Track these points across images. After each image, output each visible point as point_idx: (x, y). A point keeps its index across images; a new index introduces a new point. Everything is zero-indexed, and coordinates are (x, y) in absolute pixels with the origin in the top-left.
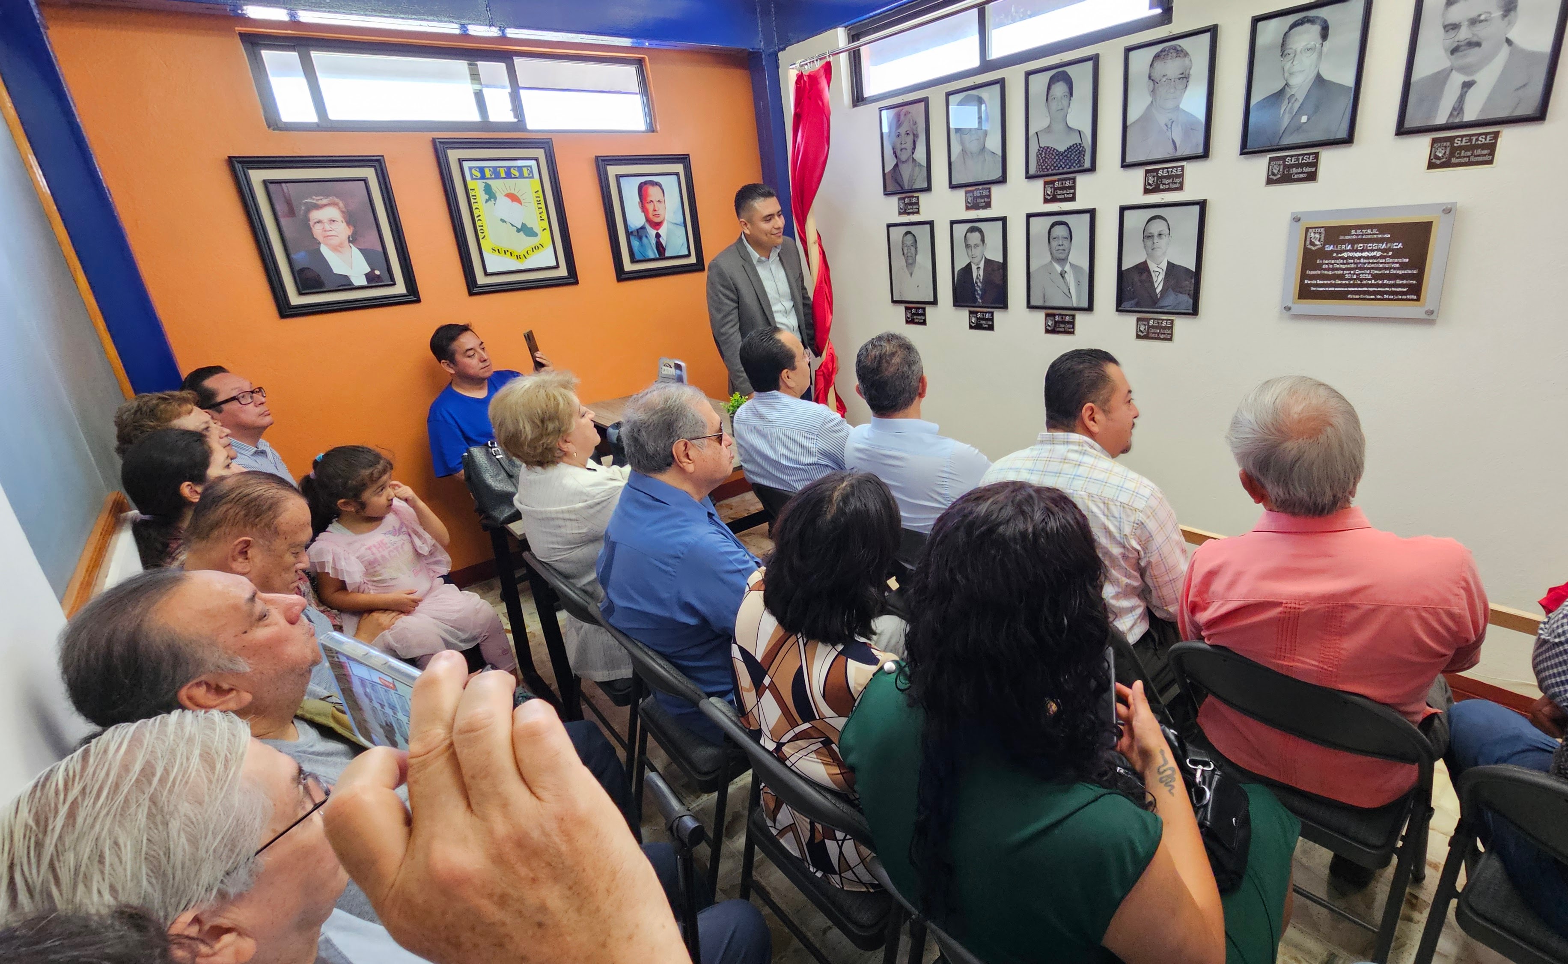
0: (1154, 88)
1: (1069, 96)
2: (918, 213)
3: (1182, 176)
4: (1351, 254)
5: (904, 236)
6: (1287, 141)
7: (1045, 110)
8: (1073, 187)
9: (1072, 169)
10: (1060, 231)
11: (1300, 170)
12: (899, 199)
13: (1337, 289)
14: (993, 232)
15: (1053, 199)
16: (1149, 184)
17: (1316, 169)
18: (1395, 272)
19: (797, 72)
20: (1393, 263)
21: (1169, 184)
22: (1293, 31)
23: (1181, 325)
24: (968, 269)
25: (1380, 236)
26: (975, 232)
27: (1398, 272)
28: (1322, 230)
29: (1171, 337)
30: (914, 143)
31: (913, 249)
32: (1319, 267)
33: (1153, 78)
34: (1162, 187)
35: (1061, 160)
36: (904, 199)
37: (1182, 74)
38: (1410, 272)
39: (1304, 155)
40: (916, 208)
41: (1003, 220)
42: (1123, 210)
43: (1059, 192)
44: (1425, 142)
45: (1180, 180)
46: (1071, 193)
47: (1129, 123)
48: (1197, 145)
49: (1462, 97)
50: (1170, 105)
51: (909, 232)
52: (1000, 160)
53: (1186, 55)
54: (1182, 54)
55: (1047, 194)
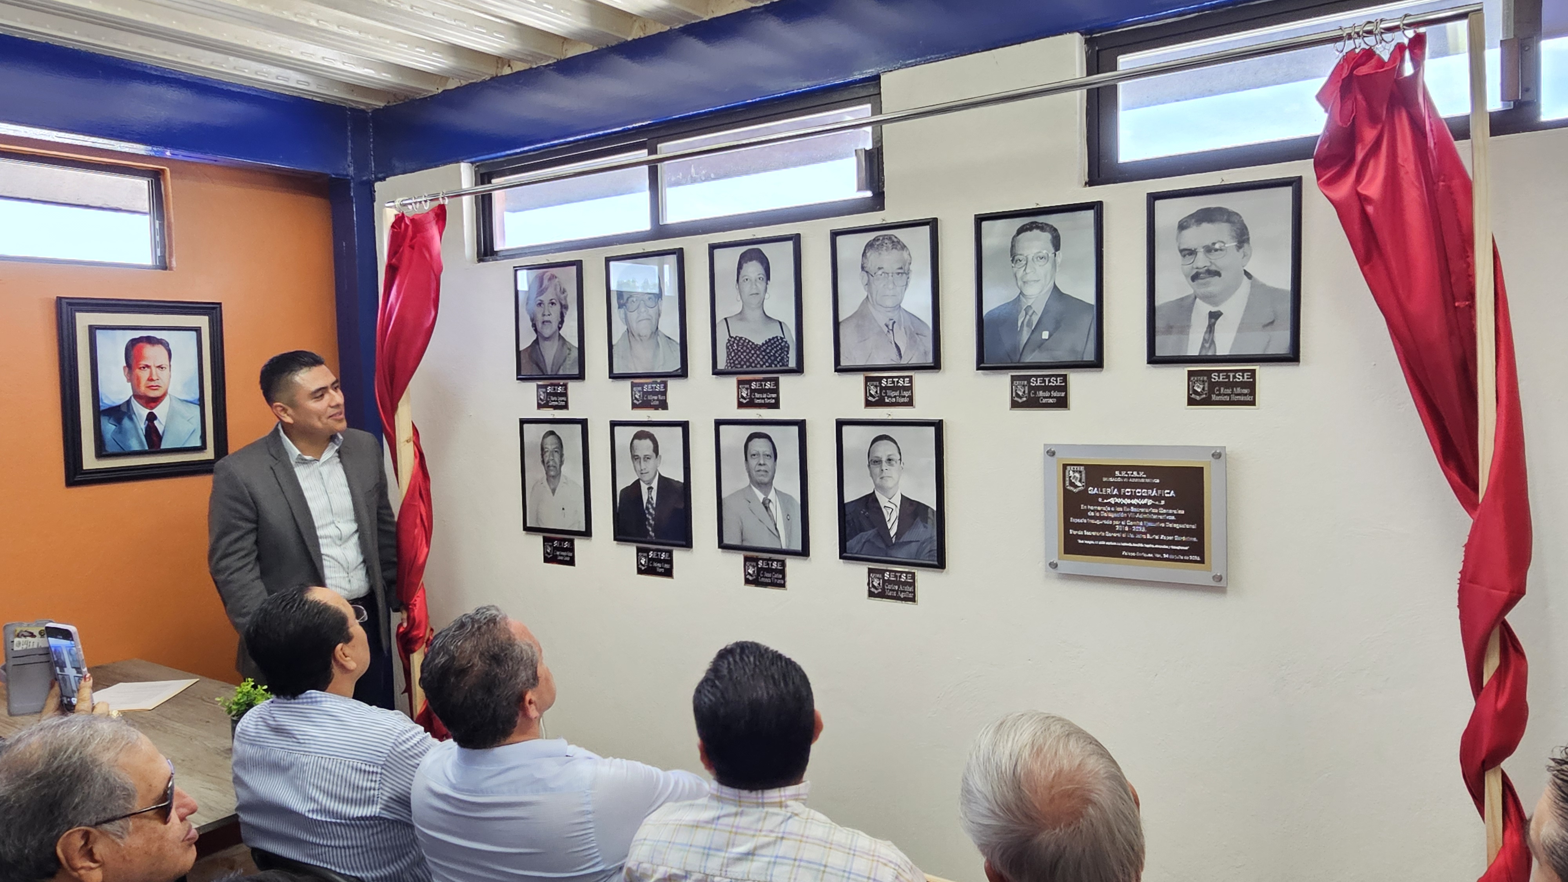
0: (869, 280)
1: (765, 279)
2: (566, 407)
3: (910, 388)
4: (1119, 500)
5: (544, 437)
6: (1029, 359)
7: (736, 292)
8: (776, 391)
9: (773, 368)
10: (759, 446)
11: (1047, 394)
12: (539, 387)
13: (1108, 543)
14: (670, 439)
15: (751, 404)
16: (871, 395)
17: (1066, 394)
18: (1171, 525)
19: (396, 212)
20: (1168, 514)
21: (895, 397)
22: (1020, 236)
23: (924, 579)
24: (635, 489)
25: (1148, 480)
26: (645, 438)
27: (1175, 525)
28: (1082, 468)
29: (914, 596)
30: (562, 316)
31: (557, 456)
32: (1084, 514)
33: (866, 269)
34: (887, 401)
35: (758, 356)
36: (546, 386)
37: (901, 268)
38: (1188, 526)
39: (1050, 376)
40: (563, 401)
41: (685, 426)
42: (840, 424)
43: (757, 395)
44: (1181, 373)
45: (909, 393)
46: (773, 398)
47: (841, 318)
48: (926, 353)
49: (1211, 328)
50: (889, 303)
51: (552, 433)
52: (678, 347)
53: (904, 247)
54: (899, 247)
55: (743, 397)
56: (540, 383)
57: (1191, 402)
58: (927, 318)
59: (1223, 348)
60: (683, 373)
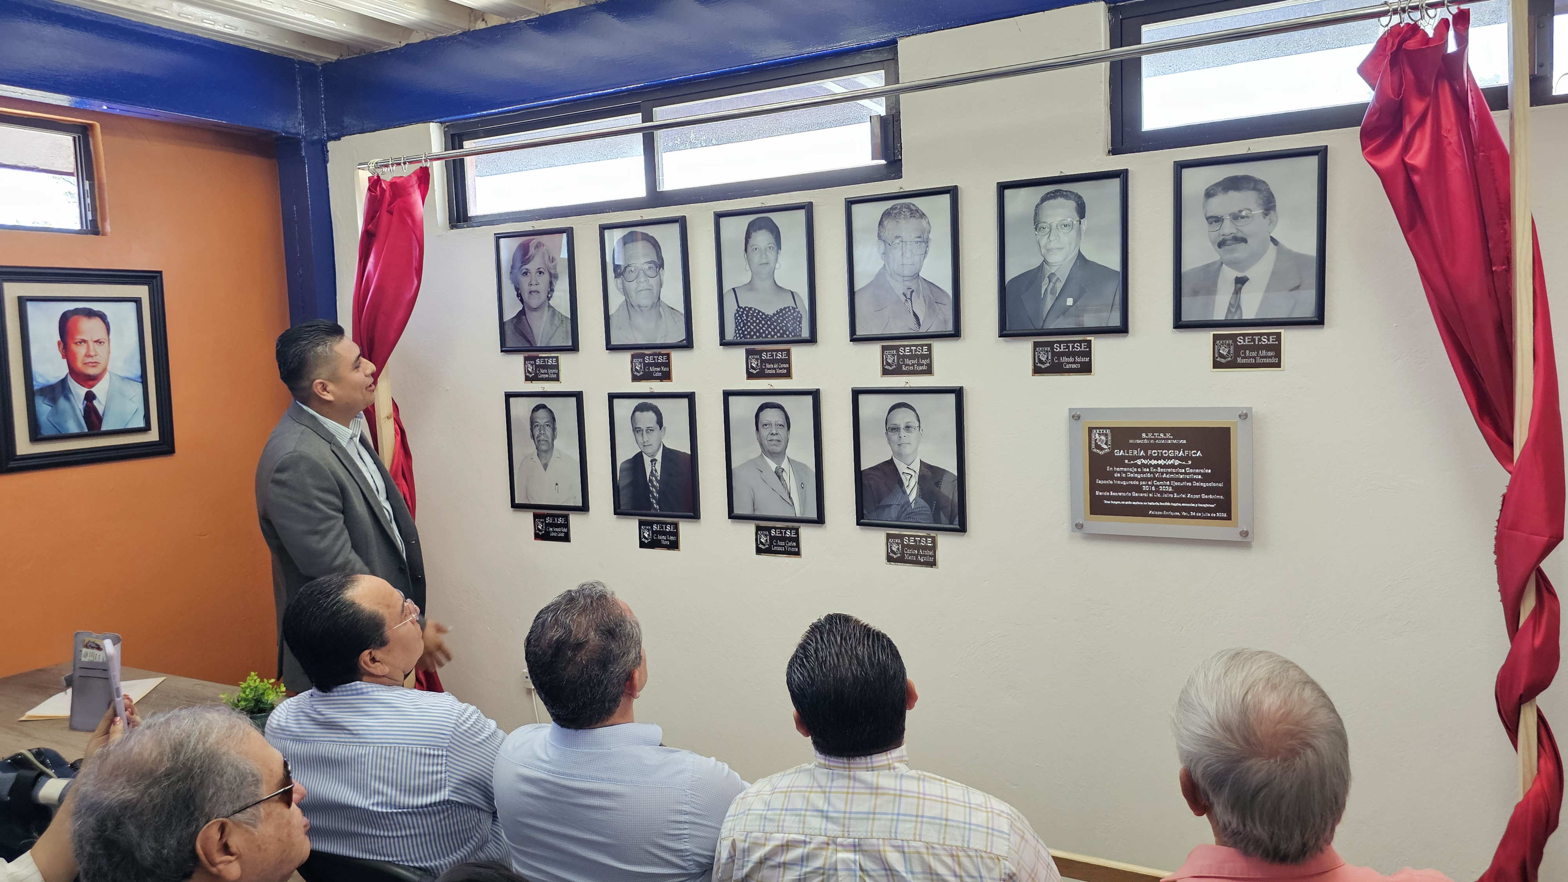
0: (886, 251)
1: (776, 249)
2: (557, 379)
3: (929, 356)
4: (1145, 461)
5: (533, 412)
6: (1052, 325)
7: (744, 264)
8: (788, 361)
9: (785, 338)
10: (771, 416)
11: (1071, 360)
12: (526, 359)
13: (1134, 503)
14: (675, 411)
15: (761, 375)
16: (888, 364)
17: (1090, 360)
18: (1198, 484)
19: (372, 176)
20: (1195, 474)
21: (913, 365)
22: (1044, 204)
23: (945, 544)
24: (637, 461)
25: (1176, 441)
26: (649, 410)
27: (1202, 484)
28: (1108, 431)
29: (935, 561)
30: (551, 285)
31: (548, 430)
32: (1110, 476)
33: (883, 238)
34: (904, 369)
35: (770, 326)
36: (534, 359)
37: (920, 238)
38: (1215, 485)
39: (1074, 342)
40: (554, 374)
41: (690, 397)
42: (856, 393)
43: (768, 366)
44: (1206, 338)
45: (928, 361)
46: (785, 368)
47: (858, 286)
48: (945, 322)
49: (1237, 292)
50: (908, 271)
51: (543, 407)
52: (683, 319)
53: (923, 215)
54: (917, 215)
55: (752, 368)
56: (527, 354)
57: (1217, 365)
58: (947, 286)
59: (1249, 313)
60: (688, 344)
